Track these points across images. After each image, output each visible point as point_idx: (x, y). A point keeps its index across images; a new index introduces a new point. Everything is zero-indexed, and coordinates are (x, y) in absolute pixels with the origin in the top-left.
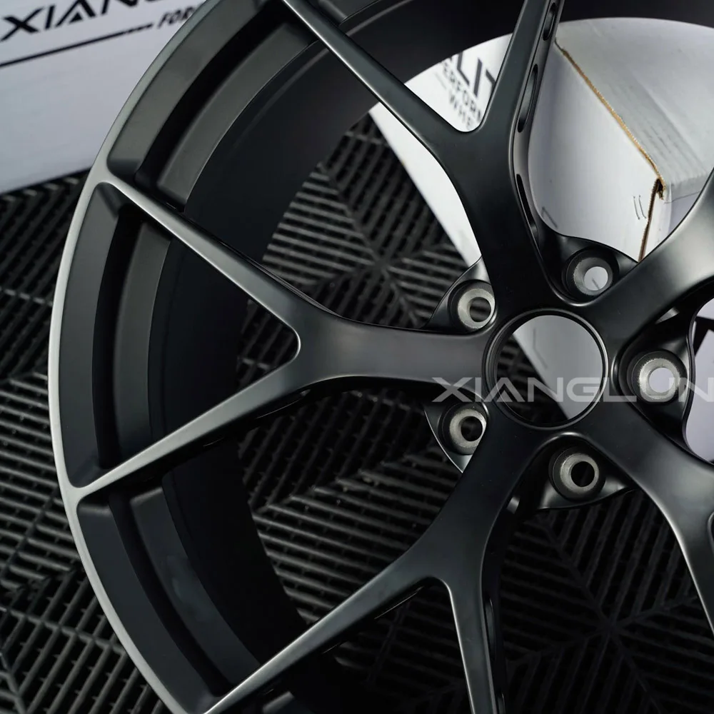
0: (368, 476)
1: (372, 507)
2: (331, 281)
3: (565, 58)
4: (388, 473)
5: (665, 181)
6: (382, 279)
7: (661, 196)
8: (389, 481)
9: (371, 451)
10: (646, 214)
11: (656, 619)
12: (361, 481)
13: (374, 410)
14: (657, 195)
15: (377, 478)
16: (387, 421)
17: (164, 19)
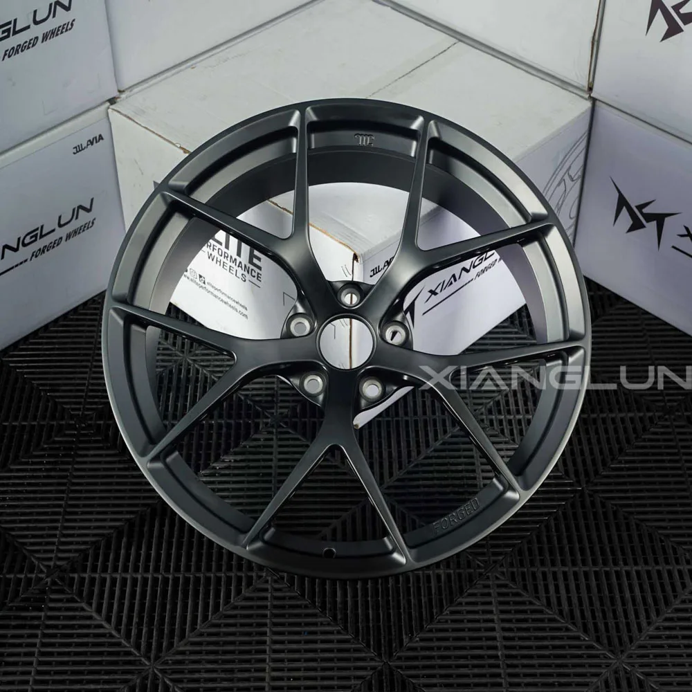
0: (227, 458)
1: (236, 472)
2: (163, 372)
3: (285, 212)
4: (236, 454)
5: (358, 253)
6: (189, 365)
7: (357, 261)
8: (239, 458)
9: (223, 446)
10: (351, 273)
11: (398, 480)
12: (223, 461)
13: (215, 428)
14: (355, 262)
15: (232, 458)
16: (224, 430)
17: (33, 255)
